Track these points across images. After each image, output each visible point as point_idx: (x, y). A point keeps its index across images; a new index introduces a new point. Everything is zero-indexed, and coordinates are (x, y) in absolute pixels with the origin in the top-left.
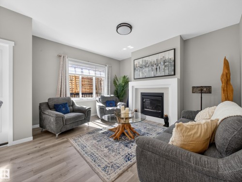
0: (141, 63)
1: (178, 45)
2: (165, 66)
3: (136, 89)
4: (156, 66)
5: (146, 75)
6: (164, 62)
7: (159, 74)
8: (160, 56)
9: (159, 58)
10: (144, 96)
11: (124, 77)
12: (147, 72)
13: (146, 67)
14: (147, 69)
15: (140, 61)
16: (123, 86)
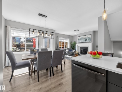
0: (80, 38)
1: (92, 33)
2: (88, 39)
3: (79, 46)
4: (85, 39)
5: (82, 42)
6: (88, 38)
7: (86, 42)
8: (86, 36)
9: (86, 37)
10: (81, 48)
11: (74, 42)
12: (82, 41)
13: (82, 39)
14: (82, 40)
15: (80, 37)
16: (74, 45)
